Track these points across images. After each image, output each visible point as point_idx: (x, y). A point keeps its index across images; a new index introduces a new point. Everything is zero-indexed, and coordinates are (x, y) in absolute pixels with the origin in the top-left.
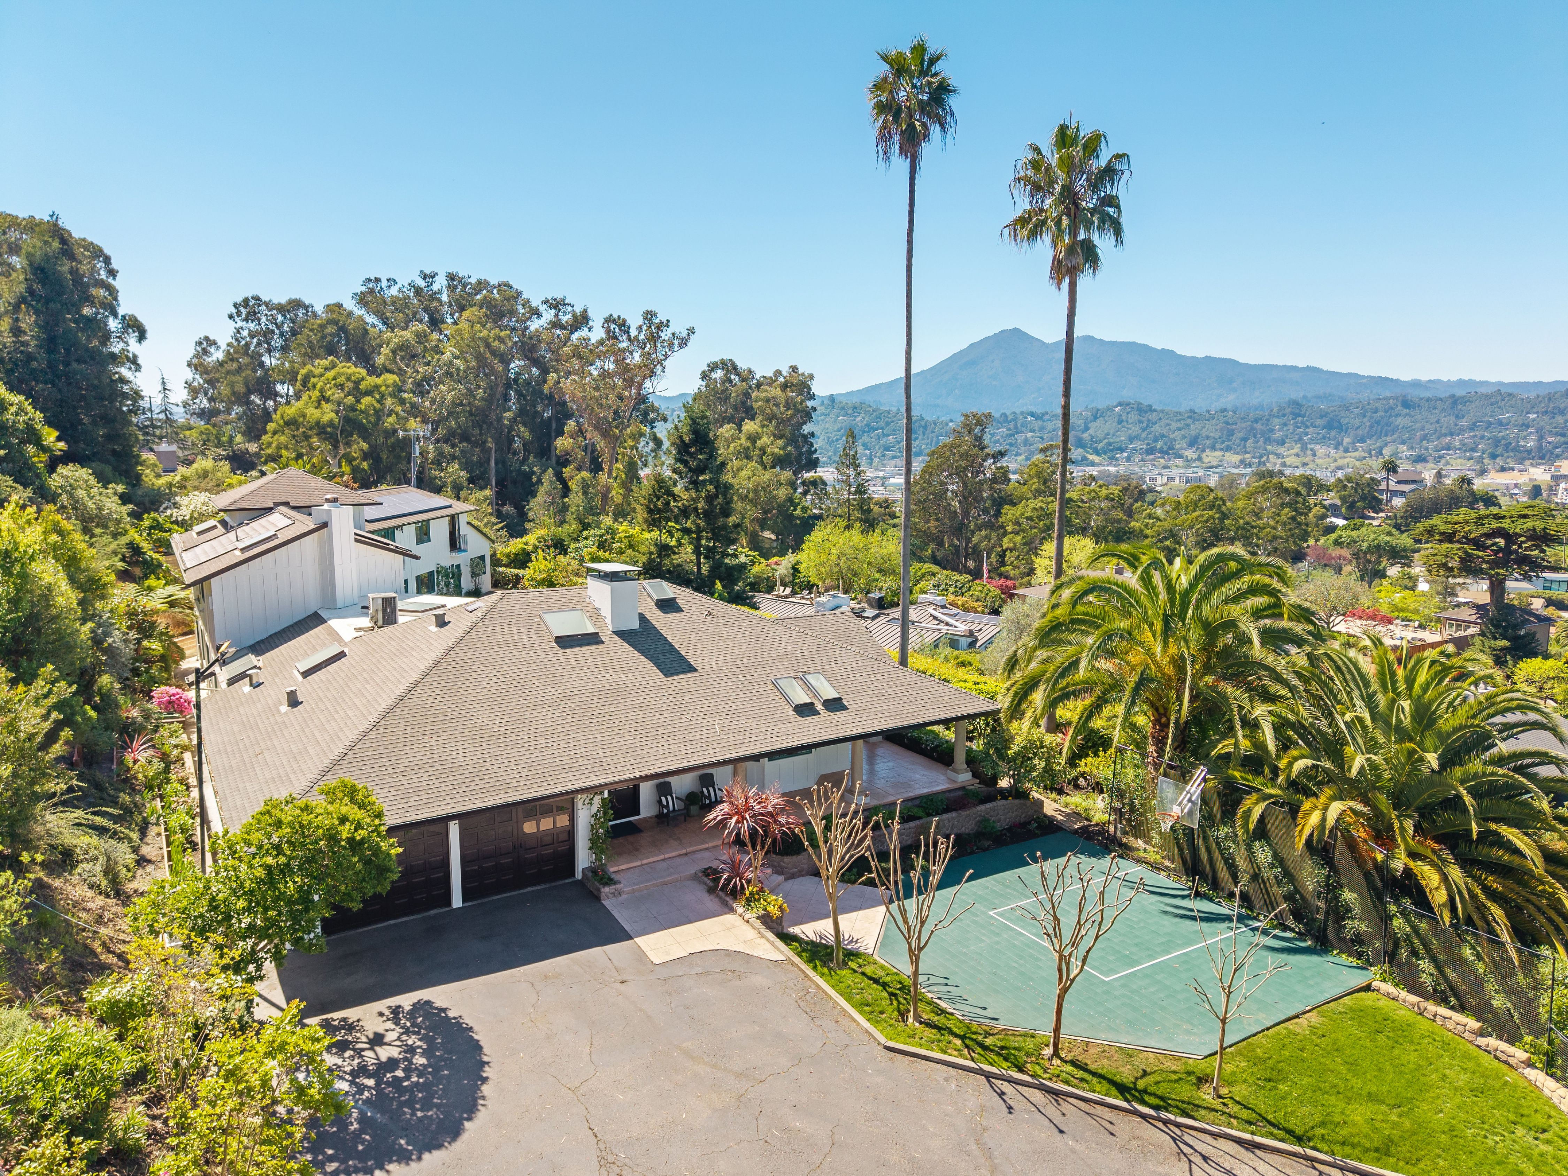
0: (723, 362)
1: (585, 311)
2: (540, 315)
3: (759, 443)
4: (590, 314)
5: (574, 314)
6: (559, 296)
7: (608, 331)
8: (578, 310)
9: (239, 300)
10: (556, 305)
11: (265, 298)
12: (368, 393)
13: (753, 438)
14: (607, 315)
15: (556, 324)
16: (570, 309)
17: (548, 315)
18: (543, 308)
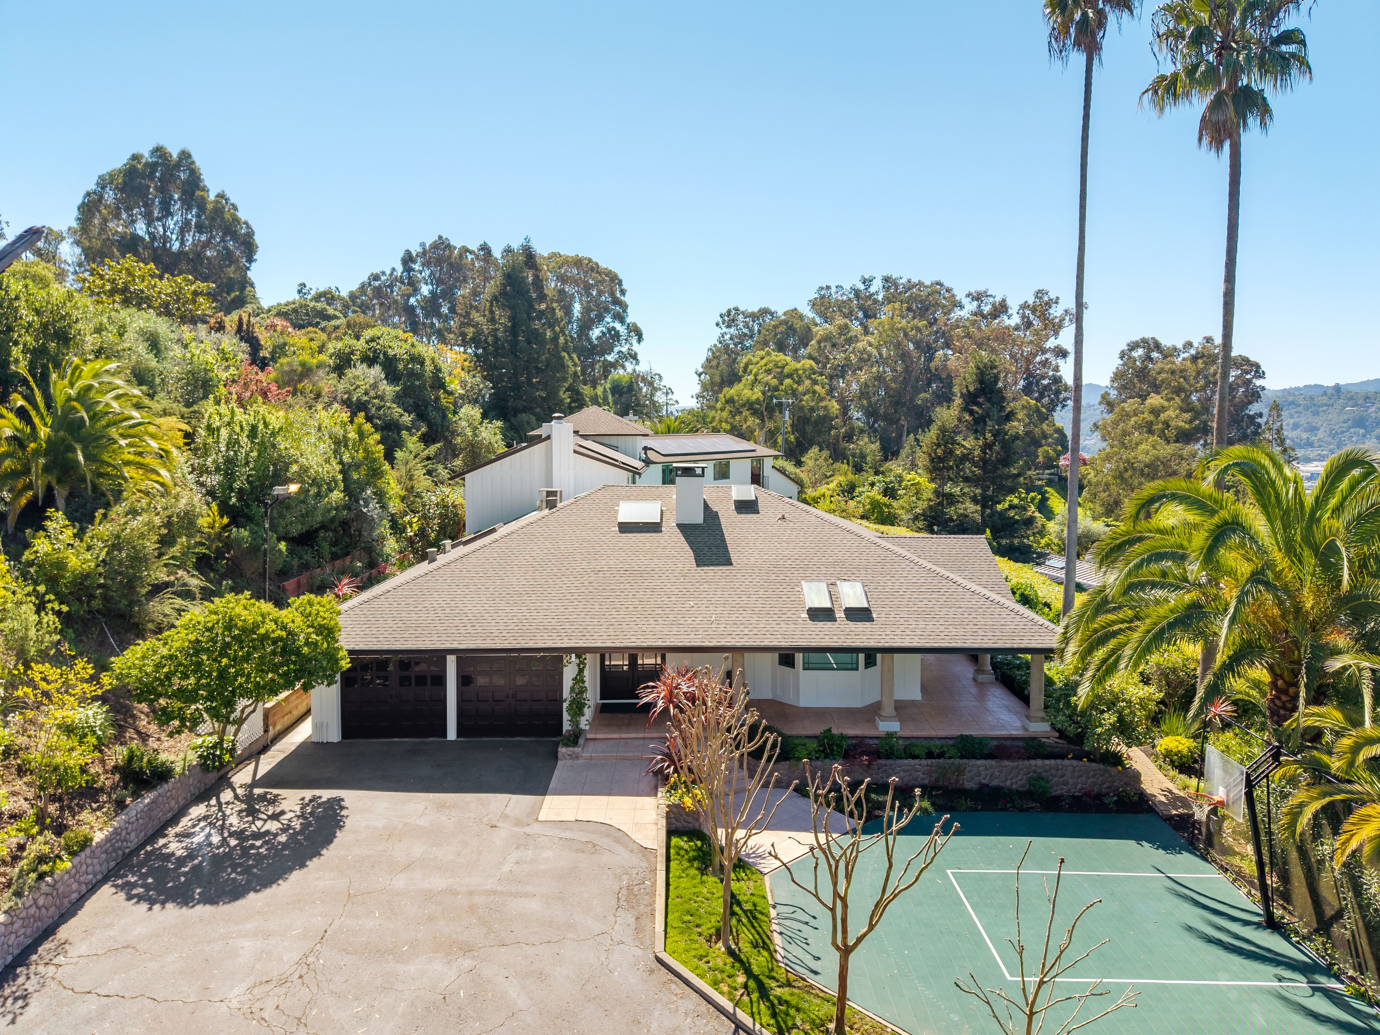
0: (1144, 341)
1: (1004, 300)
2: (962, 307)
3: (1163, 416)
4: (1009, 303)
5: (994, 305)
6: (981, 288)
7: (1023, 317)
8: (998, 299)
9: (724, 311)
10: (978, 297)
11: (742, 309)
12: (790, 376)
13: (1156, 412)
14: (1022, 302)
15: (978, 313)
16: (991, 300)
17: (970, 306)
18: (966, 301)
